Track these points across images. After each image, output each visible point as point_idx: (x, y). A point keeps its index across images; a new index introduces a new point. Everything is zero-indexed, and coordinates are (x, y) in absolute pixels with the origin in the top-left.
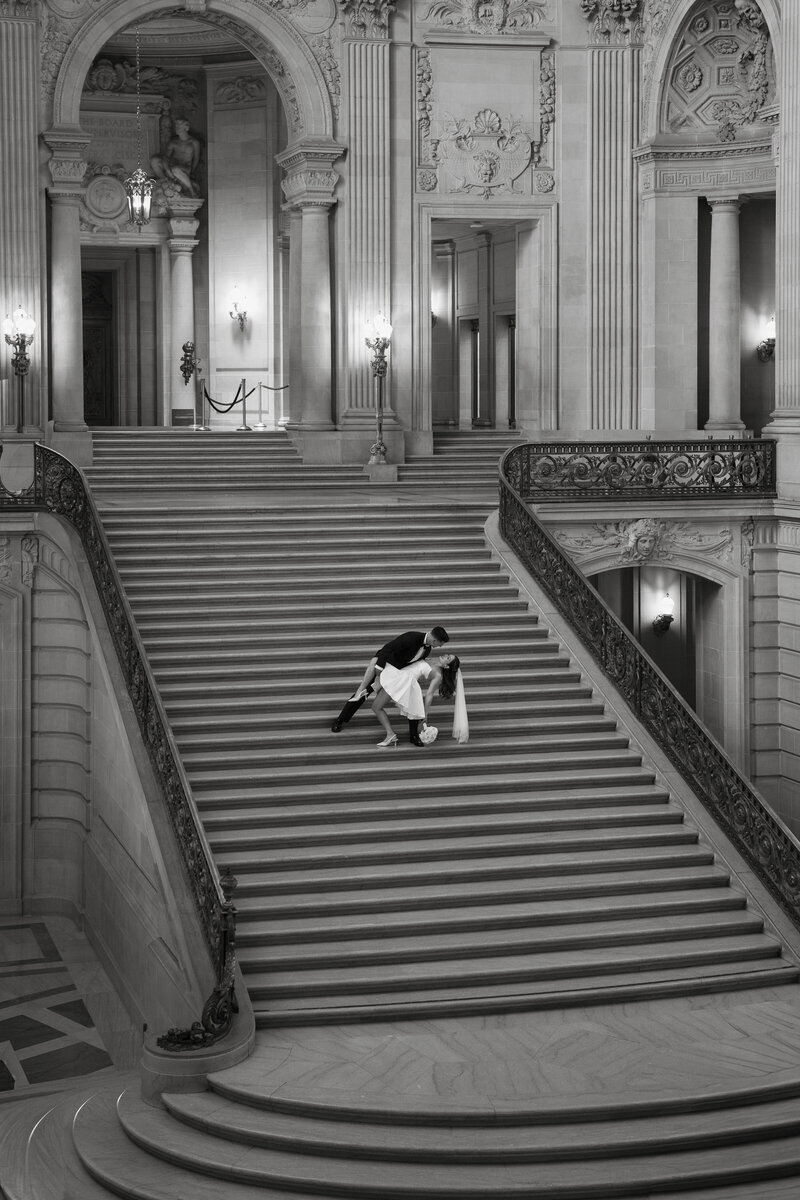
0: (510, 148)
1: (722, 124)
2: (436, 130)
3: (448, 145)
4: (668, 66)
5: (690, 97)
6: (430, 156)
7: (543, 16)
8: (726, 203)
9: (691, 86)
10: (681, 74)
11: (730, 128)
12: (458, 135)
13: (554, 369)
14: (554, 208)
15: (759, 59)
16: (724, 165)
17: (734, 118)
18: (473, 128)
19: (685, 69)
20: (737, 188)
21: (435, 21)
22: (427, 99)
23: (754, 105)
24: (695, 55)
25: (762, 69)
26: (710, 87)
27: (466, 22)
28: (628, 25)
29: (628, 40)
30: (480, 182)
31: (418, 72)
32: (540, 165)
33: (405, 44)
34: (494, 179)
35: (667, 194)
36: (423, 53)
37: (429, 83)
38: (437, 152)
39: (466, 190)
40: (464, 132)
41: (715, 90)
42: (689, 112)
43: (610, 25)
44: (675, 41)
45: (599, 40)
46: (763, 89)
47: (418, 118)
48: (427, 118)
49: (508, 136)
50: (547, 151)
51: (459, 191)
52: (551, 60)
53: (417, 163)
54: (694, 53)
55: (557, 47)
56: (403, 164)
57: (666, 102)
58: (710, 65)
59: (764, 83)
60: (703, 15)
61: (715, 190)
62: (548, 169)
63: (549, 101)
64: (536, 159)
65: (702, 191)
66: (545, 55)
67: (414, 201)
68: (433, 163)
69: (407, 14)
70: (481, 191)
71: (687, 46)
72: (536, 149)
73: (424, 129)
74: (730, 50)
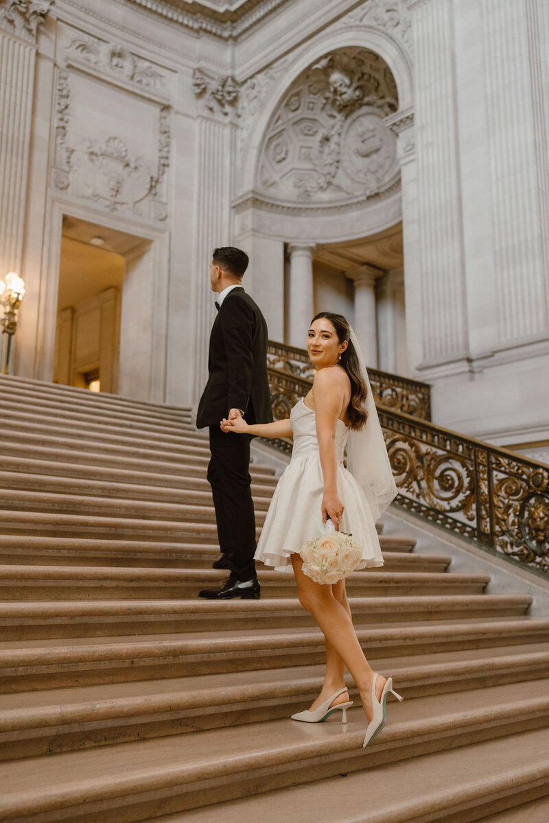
0: (134, 175)
1: (301, 190)
2: (71, 141)
3: (80, 157)
4: (265, 135)
5: (278, 167)
6: (64, 161)
7: (162, 85)
8: (304, 249)
9: (278, 158)
10: (272, 146)
11: (307, 194)
12: (91, 150)
13: (162, 367)
14: (167, 234)
15: (335, 139)
16: (303, 220)
17: (311, 185)
18: (104, 148)
19: (275, 143)
20: (313, 238)
21: (76, 54)
22: (65, 112)
23: (328, 177)
24: (284, 132)
25: (337, 147)
26: (293, 162)
27: (101, 64)
28: (228, 109)
29: (227, 120)
30: (108, 196)
31: (59, 87)
32: (156, 198)
33: (49, 59)
34: (118, 197)
35: (261, 235)
36: (64, 74)
37: (68, 101)
38: (71, 160)
39: (95, 199)
40: (96, 150)
41: (296, 165)
42: (276, 178)
43: (214, 104)
44: (273, 114)
45: (206, 113)
46: (336, 164)
47: (56, 125)
48: (64, 128)
49: (132, 165)
50: (162, 189)
51: (88, 198)
52: (168, 120)
53: (51, 164)
54: (284, 130)
55: (172, 111)
56: (40, 157)
57: (260, 166)
58: (295, 143)
59: (337, 159)
60: (297, 94)
61: (296, 238)
62: (161, 203)
63: (166, 149)
64: (153, 192)
65: (287, 238)
66: (164, 114)
67: (48, 194)
68: (66, 168)
69: (53, 37)
70: (108, 203)
71: (280, 122)
72: (154, 183)
73: (59, 137)
74: (311, 133)
